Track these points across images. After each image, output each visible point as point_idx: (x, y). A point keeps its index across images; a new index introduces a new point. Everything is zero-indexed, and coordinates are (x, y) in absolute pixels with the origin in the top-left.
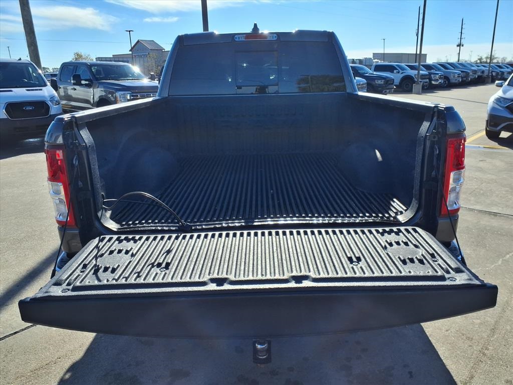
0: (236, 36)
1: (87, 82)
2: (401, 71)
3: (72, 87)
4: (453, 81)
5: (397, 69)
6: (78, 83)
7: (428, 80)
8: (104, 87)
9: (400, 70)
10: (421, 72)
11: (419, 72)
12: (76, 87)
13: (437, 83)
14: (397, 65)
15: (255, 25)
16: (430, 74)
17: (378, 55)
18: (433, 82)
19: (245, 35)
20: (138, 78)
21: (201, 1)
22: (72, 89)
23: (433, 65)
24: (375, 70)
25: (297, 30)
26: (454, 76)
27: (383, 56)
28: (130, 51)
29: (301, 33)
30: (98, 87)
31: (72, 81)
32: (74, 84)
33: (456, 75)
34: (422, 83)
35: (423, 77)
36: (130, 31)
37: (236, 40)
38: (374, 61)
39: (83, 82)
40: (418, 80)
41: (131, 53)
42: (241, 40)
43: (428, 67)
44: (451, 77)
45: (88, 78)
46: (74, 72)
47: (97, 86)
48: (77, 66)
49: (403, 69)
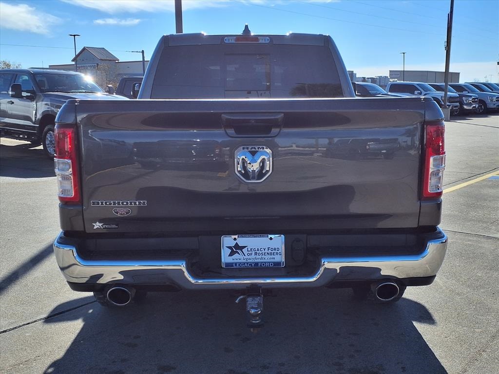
0: (226, 38)
1: (29, 94)
2: (424, 93)
3: (9, 100)
4: (491, 106)
5: (419, 90)
6: (18, 95)
7: (458, 104)
8: (51, 100)
9: (422, 91)
10: (448, 93)
11: (446, 94)
12: (13, 100)
13: (471, 108)
14: (418, 84)
15: (247, 27)
16: (461, 96)
17: (396, 73)
18: (465, 107)
19: (235, 37)
20: (92, 91)
21: (174, 1)
22: (9, 102)
23: (465, 85)
24: (391, 91)
25: (291, 32)
26: (492, 100)
27: (403, 74)
28: (73, 61)
29: (295, 36)
30: (42, 101)
31: (10, 93)
32: (13, 96)
33: (495, 99)
34: (450, 108)
35: (452, 99)
36: (74, 36)
37: (225, 42)
38: (390, 80)
39: (24, 94)
40: (445, 103)
41: (74, 63)
42: (230, 42)
43: (459, 88)
44: (488, 101)
45: (31, 89)
46: (13, 80)
47: (42, 99)
48: (17, 75)
49: (426, 89)
